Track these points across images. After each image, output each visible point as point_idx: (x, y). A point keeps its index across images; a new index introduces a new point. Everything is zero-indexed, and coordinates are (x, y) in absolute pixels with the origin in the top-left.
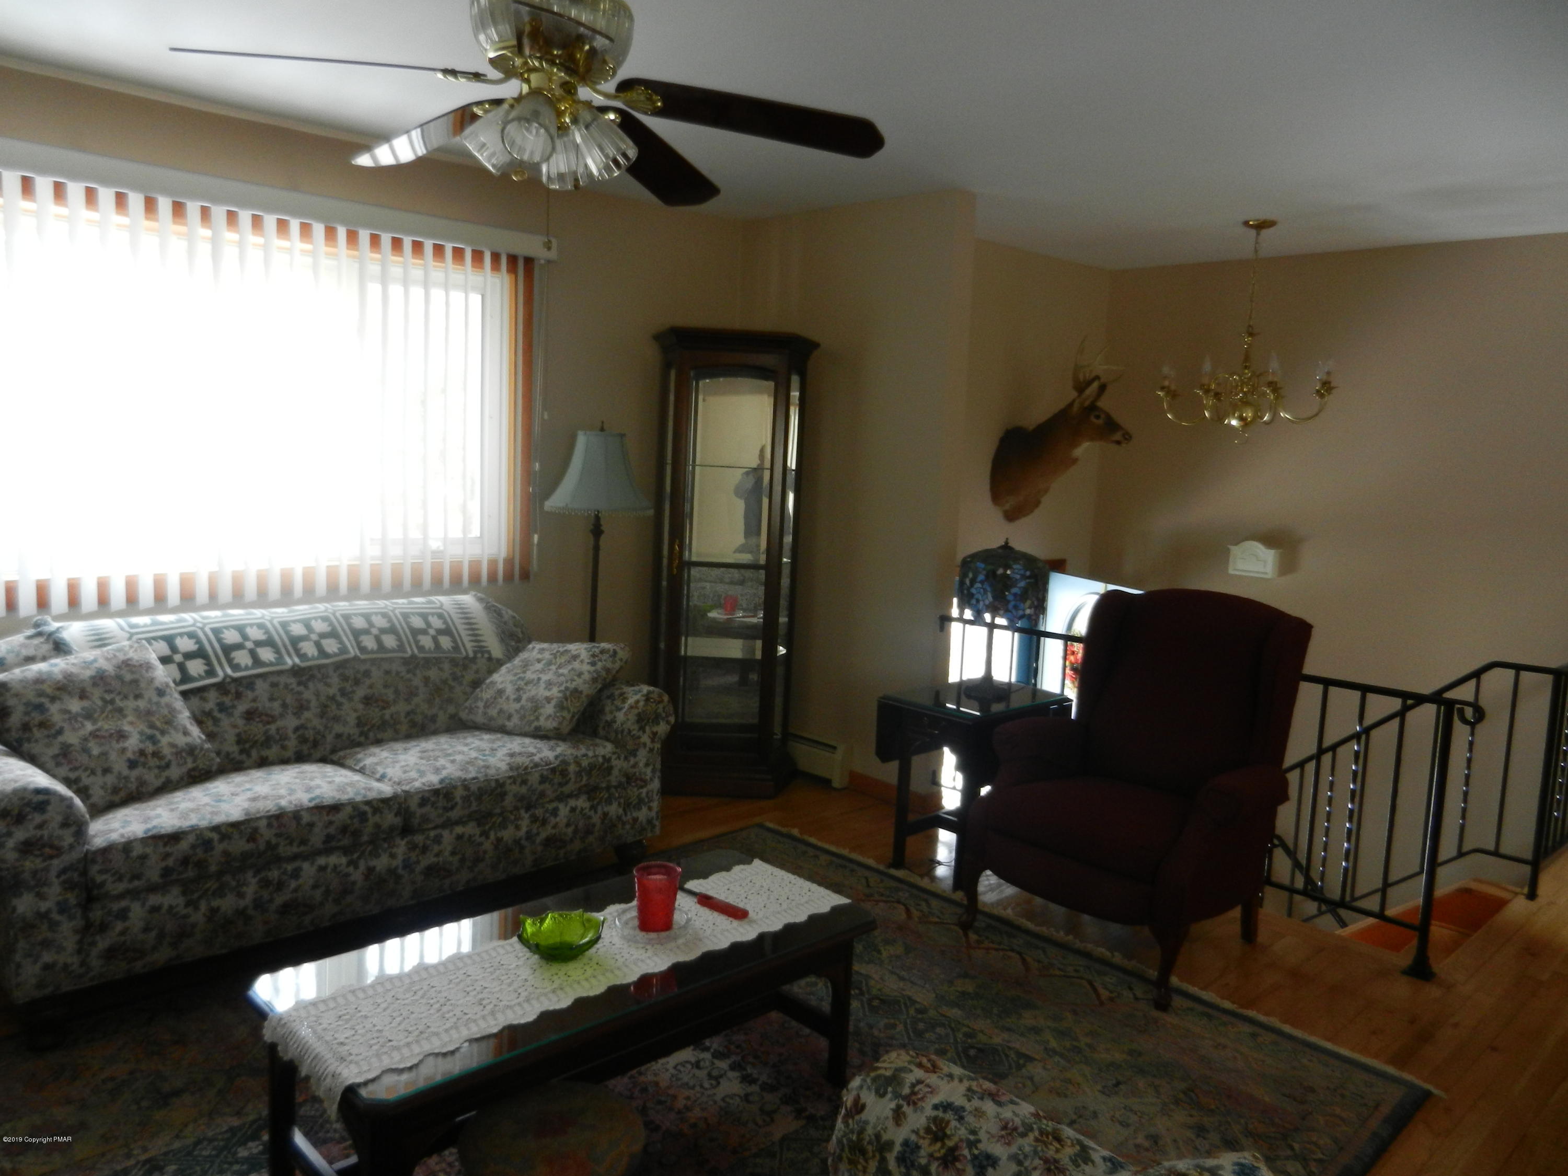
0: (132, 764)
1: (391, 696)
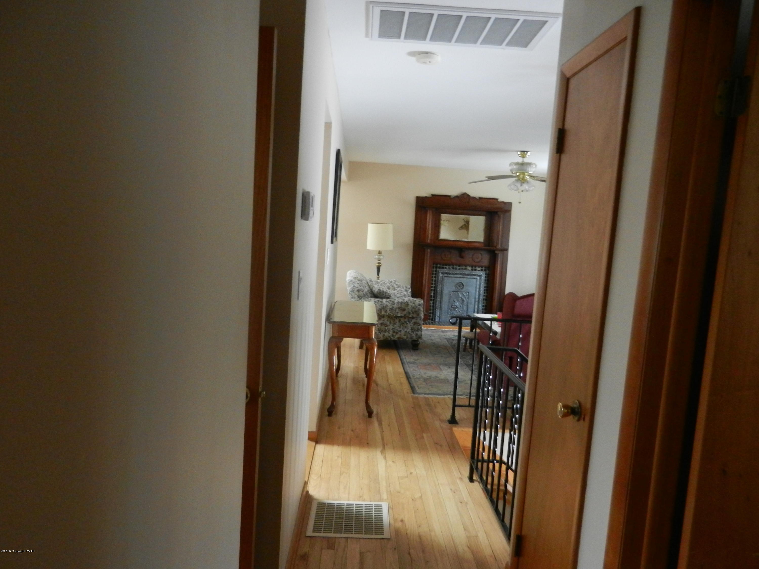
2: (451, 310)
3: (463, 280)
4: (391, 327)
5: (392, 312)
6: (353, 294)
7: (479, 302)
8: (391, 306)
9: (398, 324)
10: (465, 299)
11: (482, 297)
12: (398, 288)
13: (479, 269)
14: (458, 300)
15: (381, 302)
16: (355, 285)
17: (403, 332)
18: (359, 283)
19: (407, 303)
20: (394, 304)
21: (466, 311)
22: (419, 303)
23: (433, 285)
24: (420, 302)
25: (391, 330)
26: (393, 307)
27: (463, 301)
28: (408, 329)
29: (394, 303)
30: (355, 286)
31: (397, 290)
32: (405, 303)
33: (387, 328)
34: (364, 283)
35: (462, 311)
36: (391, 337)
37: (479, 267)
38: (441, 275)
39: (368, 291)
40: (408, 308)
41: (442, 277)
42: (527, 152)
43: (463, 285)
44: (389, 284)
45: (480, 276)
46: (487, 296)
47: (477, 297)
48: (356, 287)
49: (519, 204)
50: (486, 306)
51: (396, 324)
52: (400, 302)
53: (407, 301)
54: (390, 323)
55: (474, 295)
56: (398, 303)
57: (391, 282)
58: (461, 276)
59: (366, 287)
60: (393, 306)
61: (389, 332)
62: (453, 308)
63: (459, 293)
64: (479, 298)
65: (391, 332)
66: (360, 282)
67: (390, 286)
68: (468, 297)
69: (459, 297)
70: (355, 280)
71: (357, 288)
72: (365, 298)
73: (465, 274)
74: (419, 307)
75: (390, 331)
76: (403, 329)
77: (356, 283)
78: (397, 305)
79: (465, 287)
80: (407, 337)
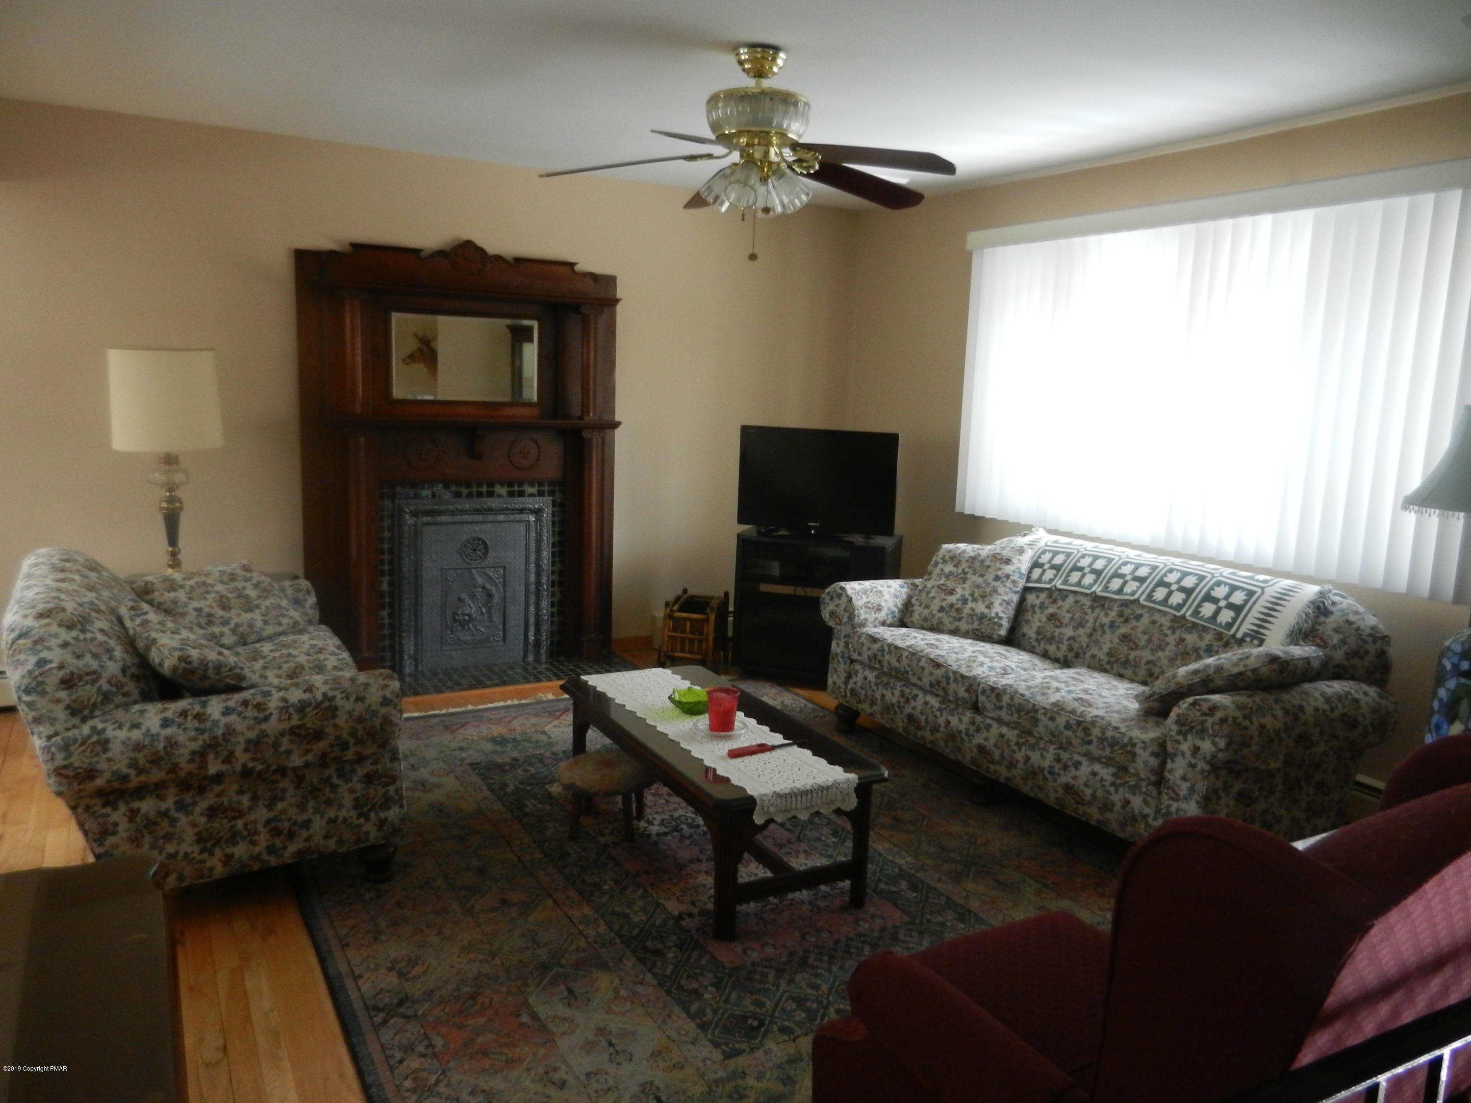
0: (941, 609)
1: (1143, 643)
2: (452, 631)
3: (485, 531)
4: (262, 814)
5: (259, 755)
6: (41, 703)
7: (538, 591)
8: (250, 728)
9: (292, 796)
10: (494, 590)
11: (548, 578)
12: (266, 597)
13: (534, 490)
14: (474, 595)
15: (199, 717)
16: (45, 654)
17: (318, 825)
18: (72, 641)
19: (326, 704)
20: (266, 719)
21: (501, 627)
22: (381, 693)
23: (386, 557)
24: (386, 686)
25: (264, 830)
26: (263, 735)
27: (490, 595)
28: (341, 806)
29: (267, 713)
30: (50, 658)
31: (263, 607)
32: (318, 705)
33: (240, 823)
34: (102, 631)
35: (488, 627)
36: (265, 857)
37: (532, 485)
38: (410, 520)
39: (124, 670)
40: (336, 726)
41: (416, 525)
42: (776, 49)
43: (486, 548)
44: (225, 587)
45: (537, 512)
46: (561, 573)
47: (533, 578)
48: (54, 665)
49: (751, 263)
50: (561, 603)
51: (282, 799)
52: (293, 705)
53: (325, 695)
54: (255, 798)
55: (523, 573)
56: (285, 708)
57: (233, 577)
58: (479, 518)
59: (110, 651)
60: (264, 726)
61: (255, 838)
62: (460, 622)
63: (474, 571)
64: (538, 583)
65: (263, 839)
66: (74, 633)
67: (230, 596)
68: (504, 582)
69: (475, 586)
70: (48, 625)
71: (61, 667)
72: (111, 706)
73: (490, 511)
74: (383, 711)
75: (256, 833)
76: (316, 811)
77: (54, 643)
78: (280, 720)
79: (491, 554)
80: (340, 842)
